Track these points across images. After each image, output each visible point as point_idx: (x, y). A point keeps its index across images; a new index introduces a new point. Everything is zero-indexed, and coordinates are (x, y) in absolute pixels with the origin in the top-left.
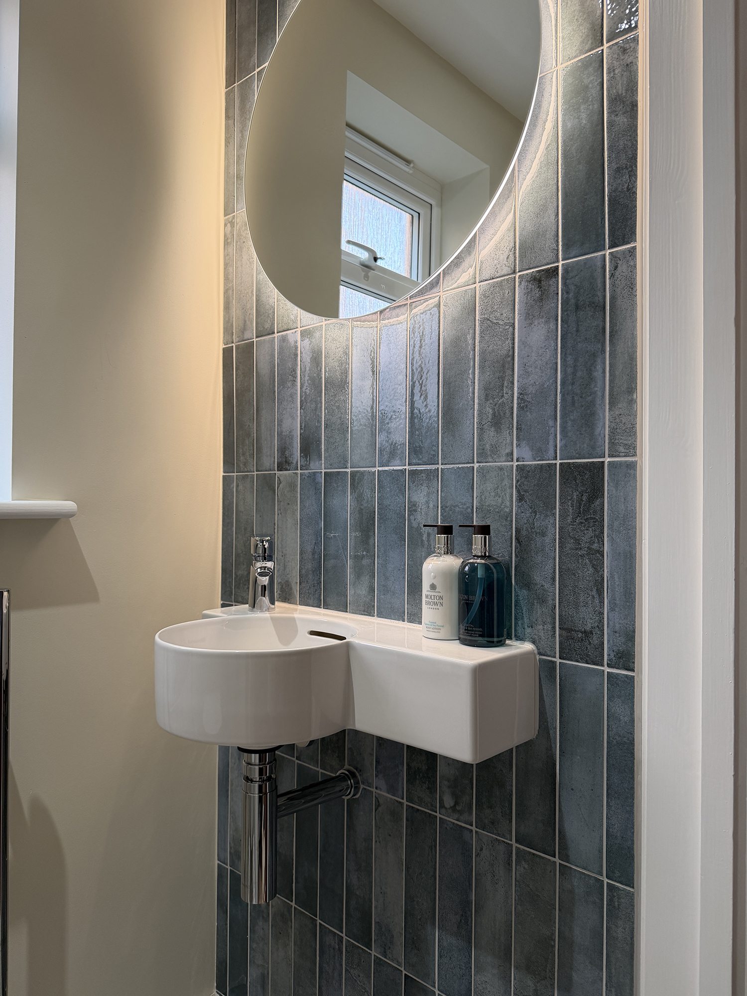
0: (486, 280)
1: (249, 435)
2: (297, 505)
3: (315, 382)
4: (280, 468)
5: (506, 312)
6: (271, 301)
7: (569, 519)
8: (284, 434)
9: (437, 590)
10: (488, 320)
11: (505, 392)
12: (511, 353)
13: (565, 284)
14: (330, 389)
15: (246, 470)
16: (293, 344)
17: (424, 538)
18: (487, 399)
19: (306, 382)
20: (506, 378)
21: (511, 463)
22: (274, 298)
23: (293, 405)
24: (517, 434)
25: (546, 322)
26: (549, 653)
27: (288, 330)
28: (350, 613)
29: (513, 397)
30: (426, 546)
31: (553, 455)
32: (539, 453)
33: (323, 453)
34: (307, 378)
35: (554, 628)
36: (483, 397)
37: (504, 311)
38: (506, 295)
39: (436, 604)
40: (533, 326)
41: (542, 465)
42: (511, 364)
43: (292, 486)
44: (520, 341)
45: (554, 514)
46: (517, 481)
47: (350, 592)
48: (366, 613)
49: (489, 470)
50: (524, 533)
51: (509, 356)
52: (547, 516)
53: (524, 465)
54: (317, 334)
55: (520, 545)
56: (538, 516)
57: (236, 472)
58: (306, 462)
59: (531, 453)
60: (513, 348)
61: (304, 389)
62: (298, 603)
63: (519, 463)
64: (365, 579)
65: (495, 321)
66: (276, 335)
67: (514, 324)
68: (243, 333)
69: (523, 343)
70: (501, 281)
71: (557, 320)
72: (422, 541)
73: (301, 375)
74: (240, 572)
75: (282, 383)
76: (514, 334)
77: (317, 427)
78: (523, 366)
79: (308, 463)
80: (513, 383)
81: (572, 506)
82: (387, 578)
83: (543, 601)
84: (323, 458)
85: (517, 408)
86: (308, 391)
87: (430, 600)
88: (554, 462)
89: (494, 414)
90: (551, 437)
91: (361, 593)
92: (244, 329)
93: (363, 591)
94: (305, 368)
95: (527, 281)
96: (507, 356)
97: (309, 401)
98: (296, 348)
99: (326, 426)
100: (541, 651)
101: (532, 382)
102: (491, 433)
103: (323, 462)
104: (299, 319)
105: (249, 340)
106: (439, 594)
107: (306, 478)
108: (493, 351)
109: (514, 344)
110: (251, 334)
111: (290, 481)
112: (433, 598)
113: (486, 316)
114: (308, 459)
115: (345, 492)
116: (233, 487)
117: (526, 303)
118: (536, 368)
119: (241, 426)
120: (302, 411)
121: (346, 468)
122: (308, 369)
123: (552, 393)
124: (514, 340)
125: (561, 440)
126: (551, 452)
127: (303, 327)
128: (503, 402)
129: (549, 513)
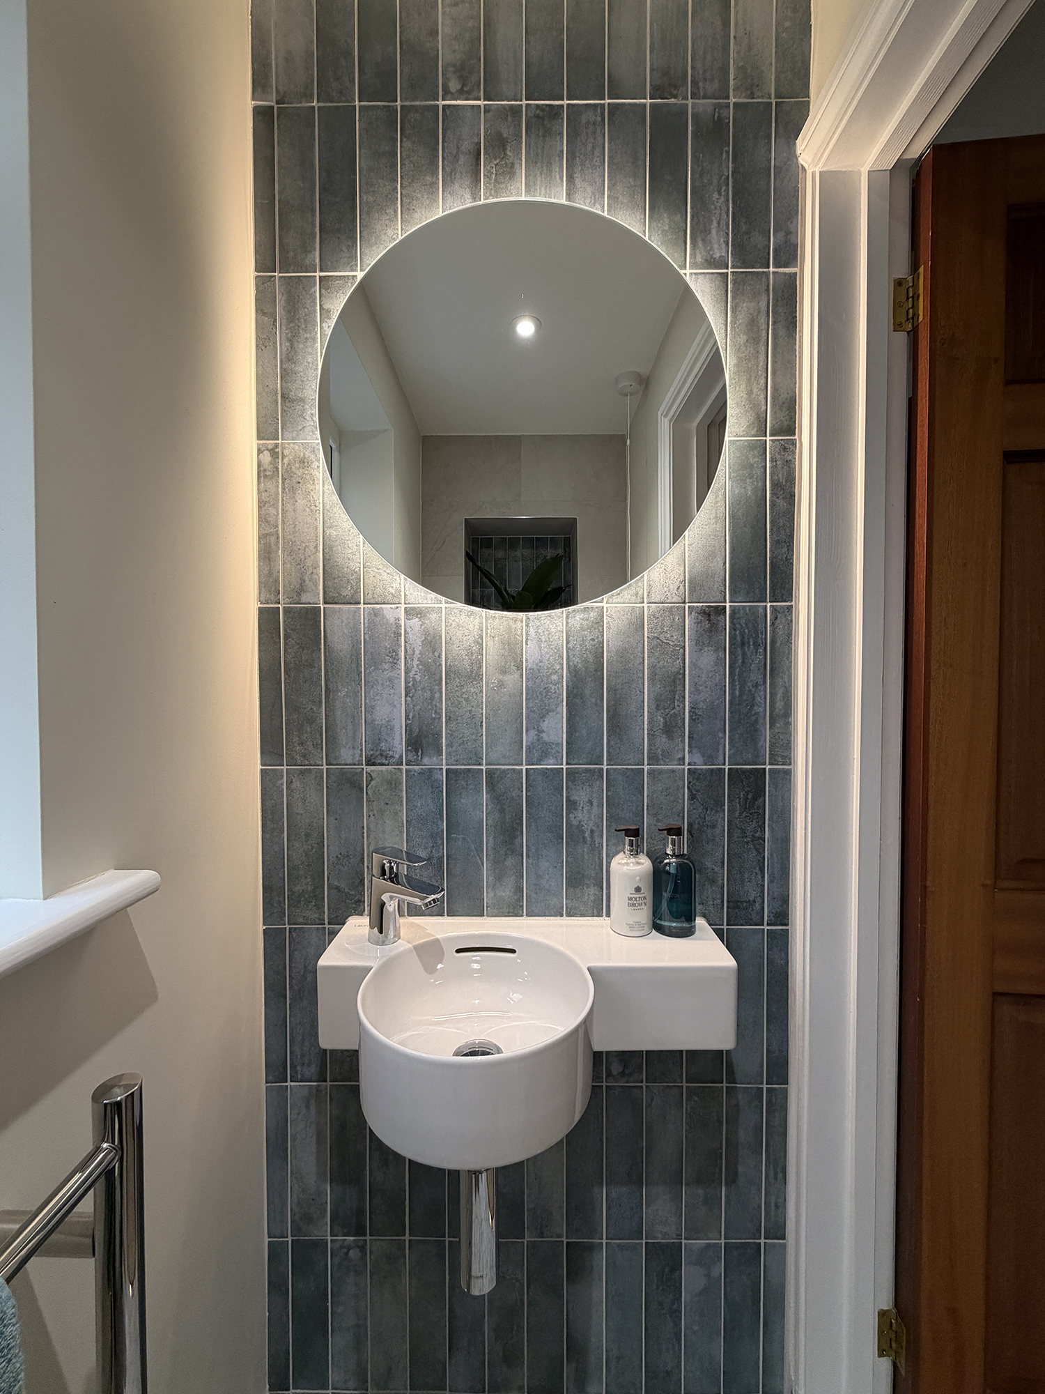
0: (655, 603)
2: (402, 805)
3: (431, 669)
4: (370, 762)
5: (676, 635)
7: (737, 814)
8: (377, 723)
9: (642, 892)
10: (658, 638)
11: (676, 704)
12: (681, 672)
13: (732, 622)
14: (454, 679)
15: (307, 763)
16: (392, 620)
17: (586, 835)
18: (658, 708)
19: (415, 666)
20: (678, 692)
21: (683, 767)
22: (360, 563)
23: (392, 691)
24: (689, 742)
25: (715, 650)
26: (718, 923)
27: (384, 603)
28: (488, 916)
29: (684, 709)
30: (589, 842)
31: (723, 761)
32: (709, 759)
33: (444, 748)
34: (416, 662)
35: (723, 902)
36: (654, 707)
37: (674, 634)
38: (676, 620)
40: (703, 651)
41: (712, 769)
42: (682, 681)
43: (393, 784)
44: (690, 662)
45: (724, 810)
46: (689, 783)
47: (487, 897)
48: (511, 914)
49: (661, 772)
50: (696, 826)
51: (680, 674)
52: (717, 811)
53: (695, 769)
54: (433, 616)
55: (692, 836)
56: (708, 812)
57: (287, 765)
58: (415, 757)
59: (702, 759)
60: (684, 667)
61: (411, 675)
63: (690, 767)
64: (510, 881)
65: (665, 641)
66: (362, 606)
67: (684, 647)
68: (299, 594)
69: (694, 665)
70: (671, 607)
71: (725, 651)
72: (584, 838)
73: (406, 658)
74: (298, 888)
75: (374, 662)
76: (684, 655)
77: (434, 719)
78: (694, 685)
79: (419, 758)
80: (684, 698)
81: (739, 803)
82: (539, 877)
83: (713, 882)
84: (444, 754)
85: (689, 720)
86: (418, 678)
87: (635, 902)
88: (723, 767)
89: (666, 722)
90: (721, 748)
91: (504, 894)
92: (301, 589)
93: (506, 893)
94: (414, 651)
95: (697, 612)
96: (678, 673)
97: (419, 688)
98: (398, 626)
99: (449, 719)
100: (711, 922)
101: (703, 699)
102: (662, 740)
103: (444, 757)
104: (402, 594)
108: (664, 667)
109: (684, 664)
110: (315, 596)
111: (389, 777)
112: (638, 899)
113: (656, 635)
114: (419, 754)
116: (282, 784)
117: (696, 631)
118: (706, 687)
120: (408, 699)
121: (479, 765)
122: (417, 652)
123: (722, 710)
124: (684, 660)
125: (730, 749)
126: (721, 758)
127: (409, 604)
128: (675, 713)
129: (719, 809)
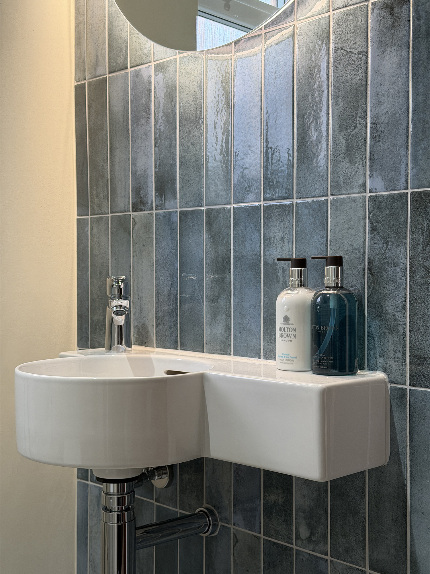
0: (339, 8)
1: (102, 176)
2: (152, 246)
3: (170, 119)
4: (135, 209)
5: (359, 41)
6: (123, 35)
7: (420, 248)
8: (138, 173)
9: (290, 322)
10: (342, 49)
11: (358, 122)
12: (364, 82)
13: (416, 11)
14: (185, 125)
15: (100, 212)
16: (146, 79)
17: (279, 274)
18: (341, 130)
19: (160, 118)
20: (360, 108)
21: (364, 194)
22: (127, 32)
23: (147, 143)
24: (370, 165)
25: (398, 50)
26: (399, 380)
27: (141, 64)
28: (206, 353)
29: (366, 127)
30: (281, 282)
31: (405, 184)
32: (391, 183)
33: (178, 192)
34: (161, 114)
35: (404, 356)
36: (337, 128)
37: (357, 40)
38: (359, 23)
39: (289, 336)
40: (385, 54)
41: (394, 195)
42: (364, 94)
43: (147, 227)
44: (373, 69)
45: (406, 244)
46: (370, 213)
47: (207, 332)
48: (222, 352)
49: (342, 202)
50: (377, 264)
51: (362, 86)
52: (398, 246)
53: (376, 196)
54: (171, 68)
55: (373, 276)
56: (389, 246)
57: (91, 215)
58: (161, 202)
59: (383, 183)
60: (366, 77)
61: (158, 126)
62: (155, 346)
63: (372, 194)
64: (222, 319)
65: (349, 50)
66: (129, 70)
67: (367, 52)
68: (95, 69)
69: (376, 72)
70: (355, 9)
71: (409, 48)
72: (278, 277)
73: (155, 111)
74: (96, 318)
75: (136, 120)
76: (367, 63)
77: (171, 164)
78: (376, 95)
79: (163, 203)
80: (366, 113)
81: (423, 235)
82: (243, 316)
83: (394, 330)
84: (178, 197)
85: (370, 138)
86: (162, 128)
87: (284, 333)
88: (405, 191)
89: (347, 145)
90: (403, 167)
91: (217, 332)
92: (96, 65)
93: (219, 331)
94: (159, 104)
95: (379, 8)
96: (361, 85)
97: (163, 138)
98: (150, 83)
99: (181, 163)
100: (392, 379)
101: (385, 111)
102: (346, 164)
103: (178, 201)
104: (152, 53)
105: (101, 76)
106: (292, 326)
107: (161, 218)
108: (346, 81)
109: (367, 73)
110: (104, 70)
111: (145, 221)
112: (286, 330)
113: (340, 45)
114: (163, 199)
115: (200, 231)
116: (87, 231)
117: (379, 31)
118: (388, 97)
119: (94, 166)
120: (157, 149)
121: (201, 206)
122: (162, 105)
123: (404, 122)
124: (367, 69)
125: (412, 169)
126: (403, 181)
127: (156, 61)
128: (356, 133)
129: (400, 243)
